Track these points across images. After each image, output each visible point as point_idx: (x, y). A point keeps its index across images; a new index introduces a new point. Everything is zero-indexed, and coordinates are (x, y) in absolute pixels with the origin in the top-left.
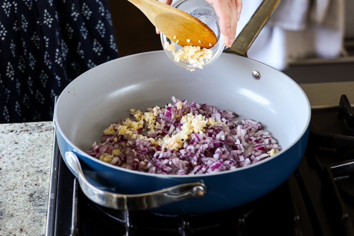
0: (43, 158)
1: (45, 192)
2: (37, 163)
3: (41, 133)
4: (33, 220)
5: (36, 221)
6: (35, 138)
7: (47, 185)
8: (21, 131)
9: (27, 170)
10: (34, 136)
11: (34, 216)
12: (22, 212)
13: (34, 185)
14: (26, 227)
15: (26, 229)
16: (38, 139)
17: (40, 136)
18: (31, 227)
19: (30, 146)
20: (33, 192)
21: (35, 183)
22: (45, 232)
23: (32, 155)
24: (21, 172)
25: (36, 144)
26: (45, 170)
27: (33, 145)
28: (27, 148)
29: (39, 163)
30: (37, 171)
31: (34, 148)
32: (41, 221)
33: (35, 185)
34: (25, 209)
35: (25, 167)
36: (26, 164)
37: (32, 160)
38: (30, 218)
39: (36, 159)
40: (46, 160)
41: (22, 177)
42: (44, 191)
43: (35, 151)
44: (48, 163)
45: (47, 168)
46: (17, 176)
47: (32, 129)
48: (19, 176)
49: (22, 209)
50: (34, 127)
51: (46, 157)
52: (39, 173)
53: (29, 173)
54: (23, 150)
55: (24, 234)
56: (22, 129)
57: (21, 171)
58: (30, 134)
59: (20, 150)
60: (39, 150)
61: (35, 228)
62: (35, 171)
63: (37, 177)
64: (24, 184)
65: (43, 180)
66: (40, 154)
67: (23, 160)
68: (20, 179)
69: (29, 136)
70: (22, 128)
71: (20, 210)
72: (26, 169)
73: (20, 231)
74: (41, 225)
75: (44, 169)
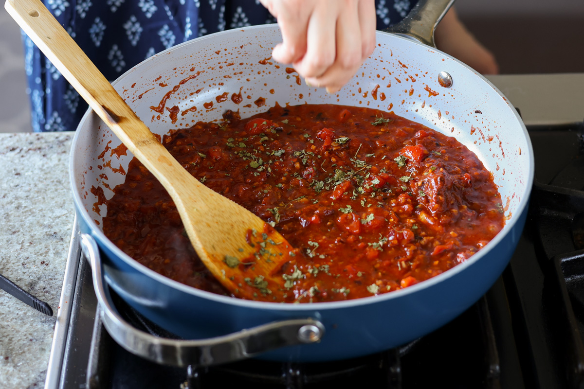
0: (61, 207)
1: (57, 279)
2: (50, 217)
3: (64, 154)
4: (30, 337)
5: (34, 341)
6: (52, 166)
7: (62, 265)
8: (29, 150)
9: (29, 232)
10: (51, 160)
11: (32, 330)
12: (11, 320)
13: (40, 263)
14: (16, 354)
15: (15, 356)
16: (57, 167)
17: (61, 162)
18: (24, 352)
19: (42, 182)
20: (36, 279)
21: (41, 258)
22: (48, 364)
23: (42, 200)
24: (19, 235)
25: (51, 178)
26: (61, 233)
27: (46, 179)
28: (36, 185)
29: (52, 217)
30: (48, 235)
31: (48, 185)
32: (43, 341)
33: (42, 263)
34: (18, 314)
35: (28, 225)
36: (30, 218)
37: (41, 210)
38: (25, 333)
39: (49, 210)
40: (66, 212)
41: (21, 245)
42: (56, 277)
43: (49, 191)
44: (69, 219)
45: (67, 228)
46: (11, 243)
47: (48, 146)
48: (15, 244)
49: (13, 313)
50: (53, 141)
51: (66, 205)
52: (51, 237)
53: (34, 238)
54: (27, 188)
55: (10, 367)
56: (31, 146)
57: (19, 233)
58: (44, 156)
59: (24, 188)
60: (56, 190)
61: (31, 355)
62: (44, 233)
63: (46, 248)
64: (22, 260)
65: (57, 253)
66: (56, 199)
67: (26, 209)
68: (17, 250)
69: (41, 160)
70: (31, 143)
71: (9, 315)
72: (28, 230)
73: (4, 360)
74: (43, 350)
75: (60, 231)
